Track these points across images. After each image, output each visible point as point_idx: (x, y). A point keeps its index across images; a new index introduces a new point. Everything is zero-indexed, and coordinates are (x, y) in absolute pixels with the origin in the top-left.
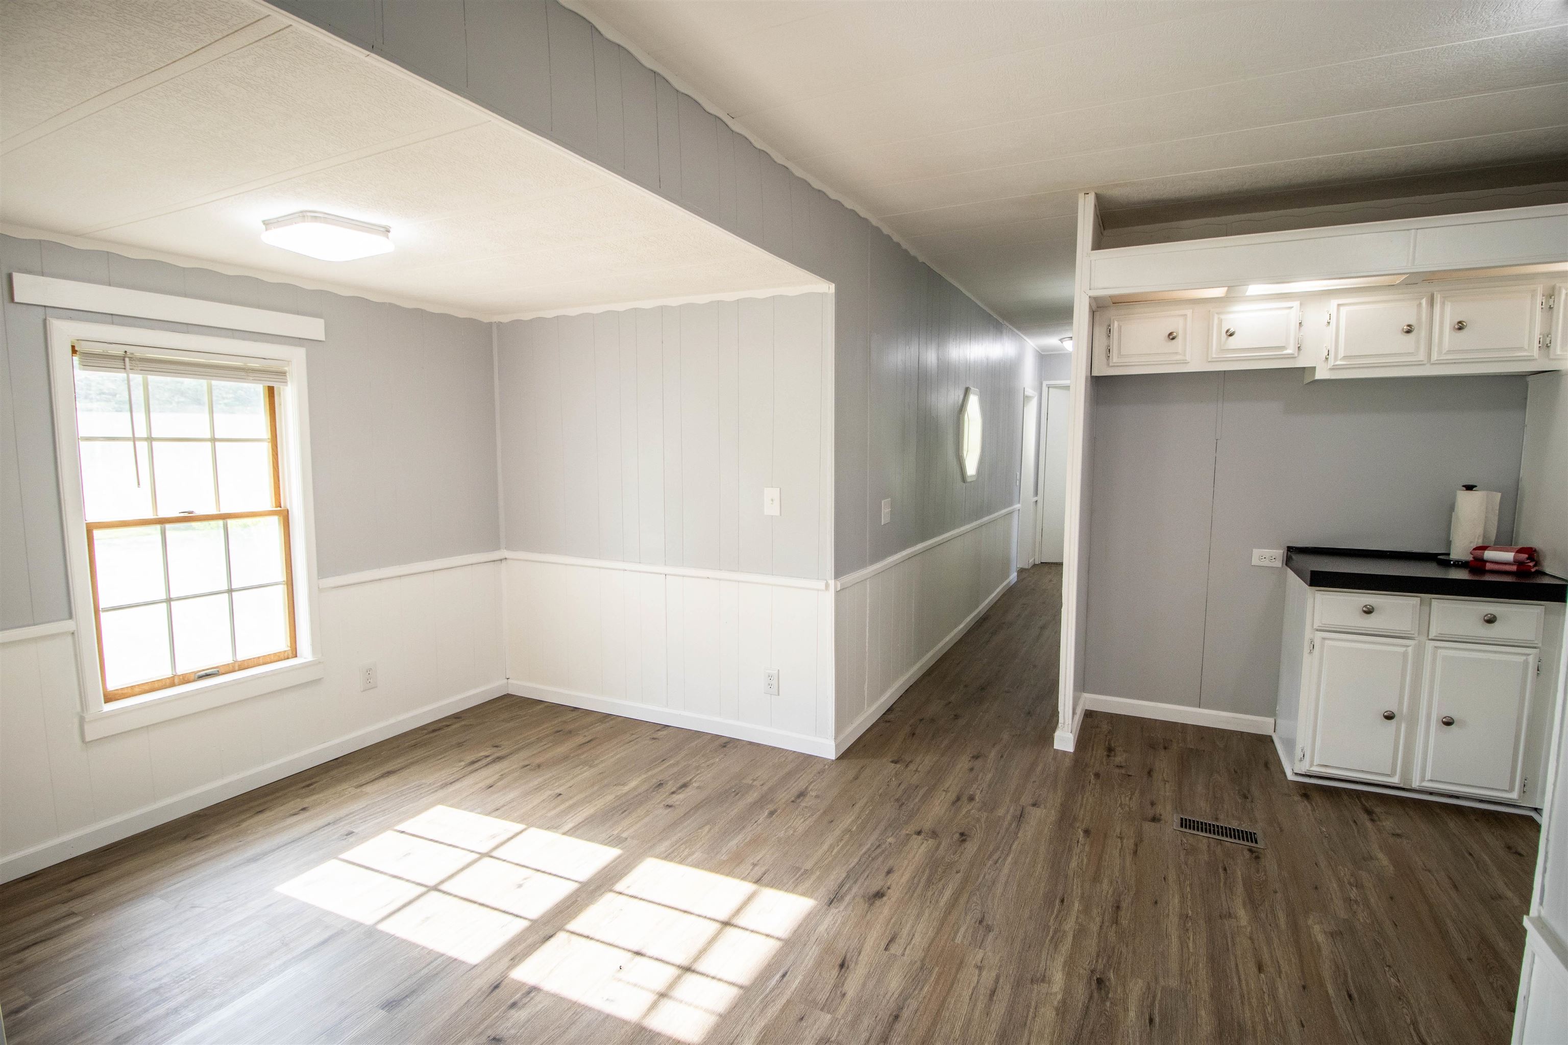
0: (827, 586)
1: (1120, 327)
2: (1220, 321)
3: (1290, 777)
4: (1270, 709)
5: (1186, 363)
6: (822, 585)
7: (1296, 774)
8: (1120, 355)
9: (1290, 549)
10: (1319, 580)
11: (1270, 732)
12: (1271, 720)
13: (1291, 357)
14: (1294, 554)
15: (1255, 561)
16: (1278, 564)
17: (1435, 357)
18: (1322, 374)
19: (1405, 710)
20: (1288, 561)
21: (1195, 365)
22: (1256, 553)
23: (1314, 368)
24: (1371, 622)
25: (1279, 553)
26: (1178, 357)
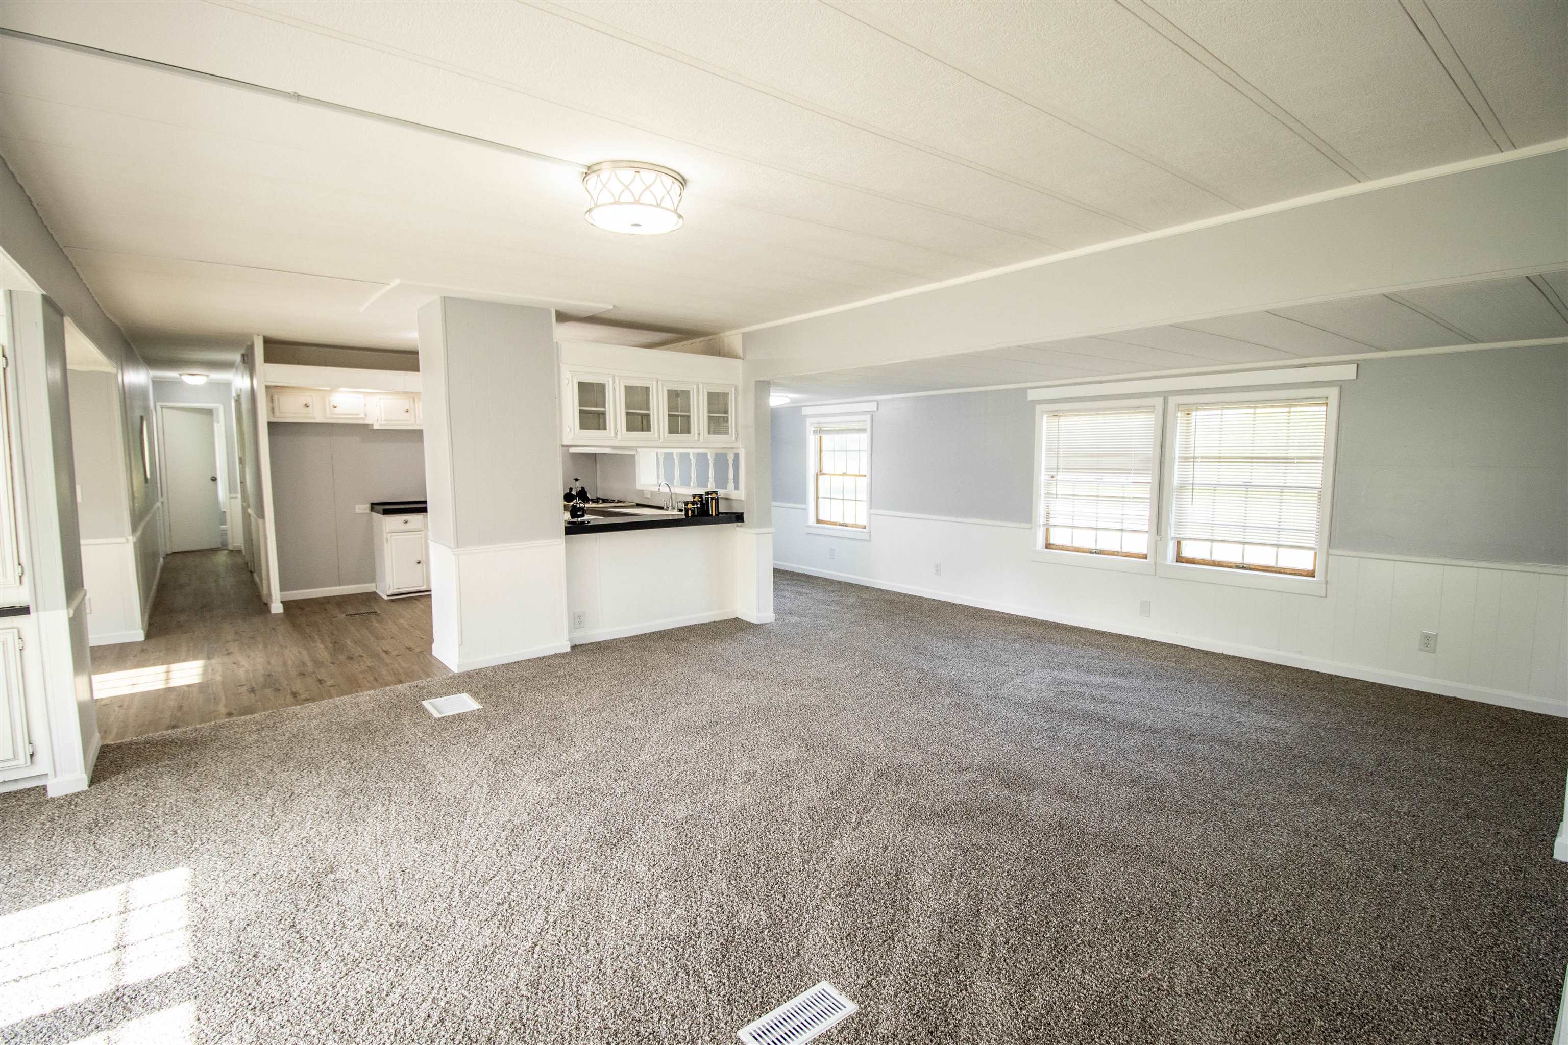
0: (127, 540)
1: (278, 399)
2: (329, 401)
3: (386, 598)
4: (373, 579)
5: (314, 418)
6: (124, 540)
7: (388, 596)
8: (280, 412)
9: (372, 504)
10: (386, 512)
11: (374, 590)
12: (374, 585)
13: (363, 419)
14: (374, 506)
15: (357, 511)
16: (368, 511)
17: (418, 422)
18: (376, 427)
19: (424, 559)
20: (372, 509)
21: (319, 419)
22: (358, 507)
23: (372, 424)
24: (408, 526)
25: (368, 506)
26: (311, 416)
